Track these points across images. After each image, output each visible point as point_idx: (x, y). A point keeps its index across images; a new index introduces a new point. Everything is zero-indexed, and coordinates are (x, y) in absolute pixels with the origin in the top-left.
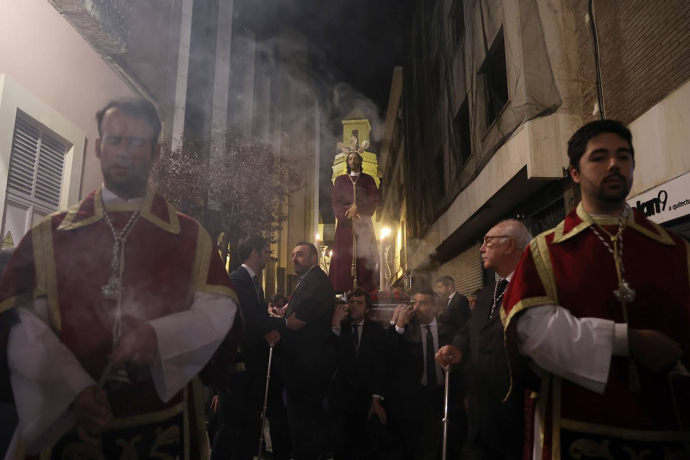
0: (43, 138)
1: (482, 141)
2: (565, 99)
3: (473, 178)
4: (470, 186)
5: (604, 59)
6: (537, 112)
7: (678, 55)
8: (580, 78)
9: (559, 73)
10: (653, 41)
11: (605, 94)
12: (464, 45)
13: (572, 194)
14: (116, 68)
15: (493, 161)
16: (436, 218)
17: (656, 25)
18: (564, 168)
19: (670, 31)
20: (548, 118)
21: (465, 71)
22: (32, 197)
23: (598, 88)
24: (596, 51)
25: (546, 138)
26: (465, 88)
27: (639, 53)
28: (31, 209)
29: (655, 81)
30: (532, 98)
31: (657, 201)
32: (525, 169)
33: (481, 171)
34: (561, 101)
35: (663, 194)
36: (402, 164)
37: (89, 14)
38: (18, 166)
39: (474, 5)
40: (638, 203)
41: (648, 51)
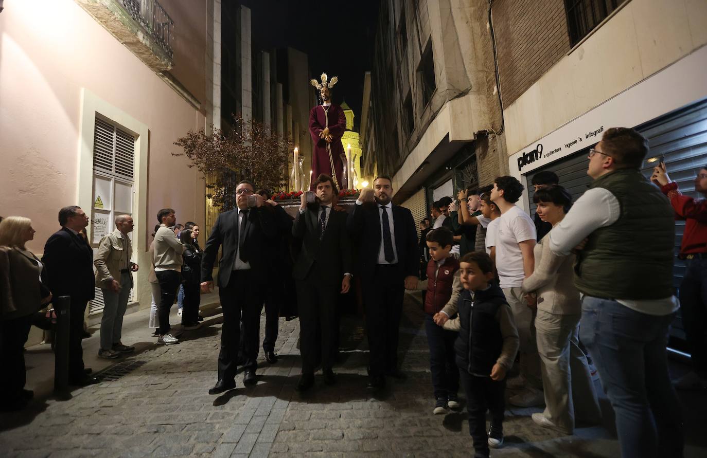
0: (117, 131)
1: (421, 118)
2: (474, 84)
3: (416, 145)
4: (415, 150)
5: (499, 54)
6: (455, 95)
7: (549, 47)
8: (485, 69)
9: (470, 66)
10: (532, 37)
11: (501, 79)
12: (407, 52)
13: (481, 151)
14: (167, 81)
15: (428, 131)
16: (395, 173)
17: (534, 26)
18: (474, 133)
19: (543, 30)
20: (463, 99)
21: (408, 70)
22: (113, 172)
23: (496, 76)
24: (494, 49)
25: (461, 113)
26: (409, 83)
27: (523, 48)
28: (113, 180)
29: (534, 66)
30: (451, 85)
31: (536, 151)
32: (447, 135)
33: (421, 139)
34: (471, 86)
35: (540, 146)
36: (373, 138)
37: (142, 43)
38: (101, 151)
39: (412, 23)
40: (524, 154)
41: (529, 45)
